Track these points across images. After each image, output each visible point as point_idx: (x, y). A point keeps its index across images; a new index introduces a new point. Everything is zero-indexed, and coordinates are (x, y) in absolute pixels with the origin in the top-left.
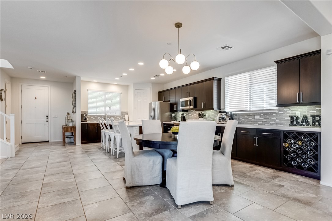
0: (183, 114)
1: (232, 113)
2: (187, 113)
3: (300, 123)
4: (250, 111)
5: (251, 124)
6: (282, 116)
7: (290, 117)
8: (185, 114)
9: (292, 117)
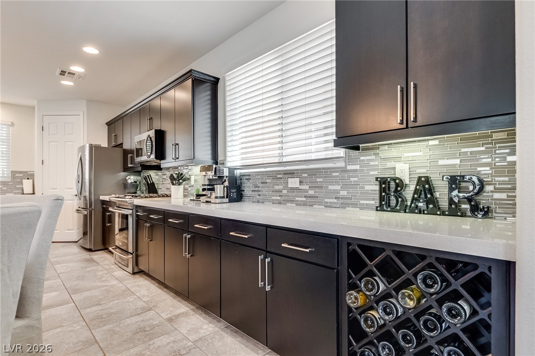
0: (149, 177)
3: (409, 203)
4: (280, 164)
6: (356, 179)
7: (378, 183)
9: (383, 182)
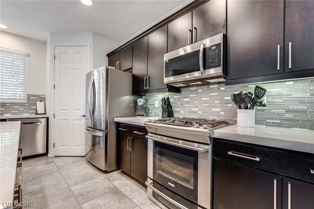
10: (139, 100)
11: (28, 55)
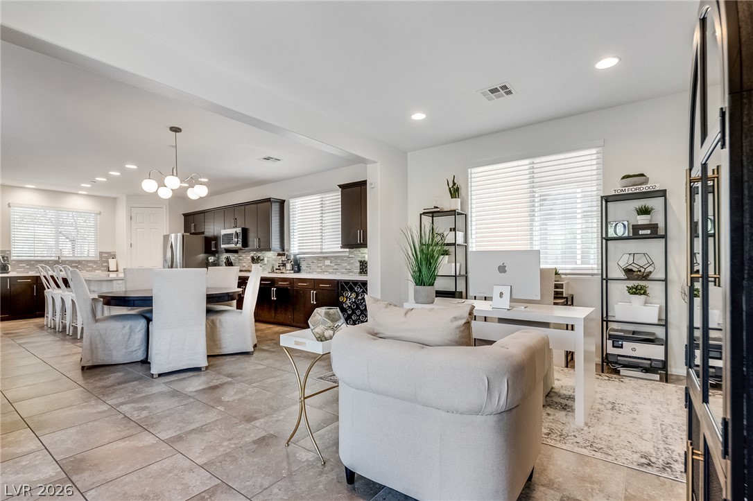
0: (228, 259)
1: (298, 256)
2: (236, 255)
4: (321, 253)
5: (320, 273)
6: (353, 261)
7: (359, 263)
8: (233, 257)
9: (361, 262)
10: (209, 258)
11: (100, 213)
